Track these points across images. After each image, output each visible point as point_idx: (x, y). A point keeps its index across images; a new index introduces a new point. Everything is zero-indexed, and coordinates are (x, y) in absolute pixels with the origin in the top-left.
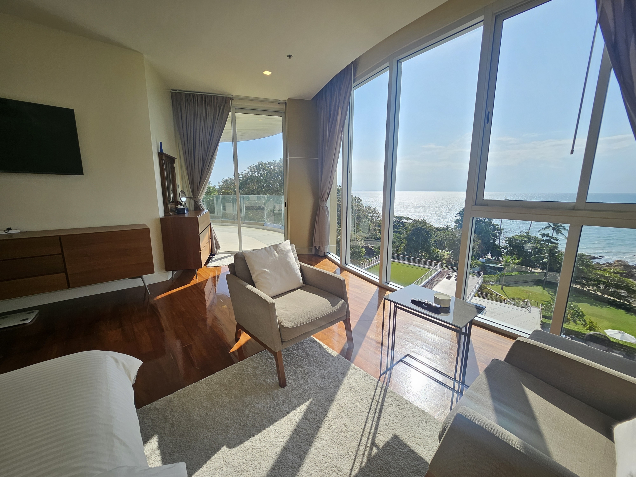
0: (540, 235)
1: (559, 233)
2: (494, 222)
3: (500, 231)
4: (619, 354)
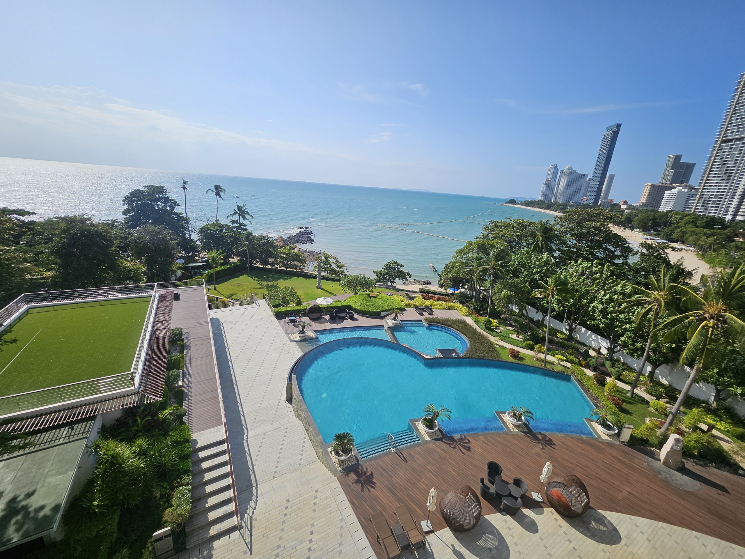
0: (230, 222)
1: (244, 218)
2: (177, 210)
3: (187, 220)
4: (326, 315)
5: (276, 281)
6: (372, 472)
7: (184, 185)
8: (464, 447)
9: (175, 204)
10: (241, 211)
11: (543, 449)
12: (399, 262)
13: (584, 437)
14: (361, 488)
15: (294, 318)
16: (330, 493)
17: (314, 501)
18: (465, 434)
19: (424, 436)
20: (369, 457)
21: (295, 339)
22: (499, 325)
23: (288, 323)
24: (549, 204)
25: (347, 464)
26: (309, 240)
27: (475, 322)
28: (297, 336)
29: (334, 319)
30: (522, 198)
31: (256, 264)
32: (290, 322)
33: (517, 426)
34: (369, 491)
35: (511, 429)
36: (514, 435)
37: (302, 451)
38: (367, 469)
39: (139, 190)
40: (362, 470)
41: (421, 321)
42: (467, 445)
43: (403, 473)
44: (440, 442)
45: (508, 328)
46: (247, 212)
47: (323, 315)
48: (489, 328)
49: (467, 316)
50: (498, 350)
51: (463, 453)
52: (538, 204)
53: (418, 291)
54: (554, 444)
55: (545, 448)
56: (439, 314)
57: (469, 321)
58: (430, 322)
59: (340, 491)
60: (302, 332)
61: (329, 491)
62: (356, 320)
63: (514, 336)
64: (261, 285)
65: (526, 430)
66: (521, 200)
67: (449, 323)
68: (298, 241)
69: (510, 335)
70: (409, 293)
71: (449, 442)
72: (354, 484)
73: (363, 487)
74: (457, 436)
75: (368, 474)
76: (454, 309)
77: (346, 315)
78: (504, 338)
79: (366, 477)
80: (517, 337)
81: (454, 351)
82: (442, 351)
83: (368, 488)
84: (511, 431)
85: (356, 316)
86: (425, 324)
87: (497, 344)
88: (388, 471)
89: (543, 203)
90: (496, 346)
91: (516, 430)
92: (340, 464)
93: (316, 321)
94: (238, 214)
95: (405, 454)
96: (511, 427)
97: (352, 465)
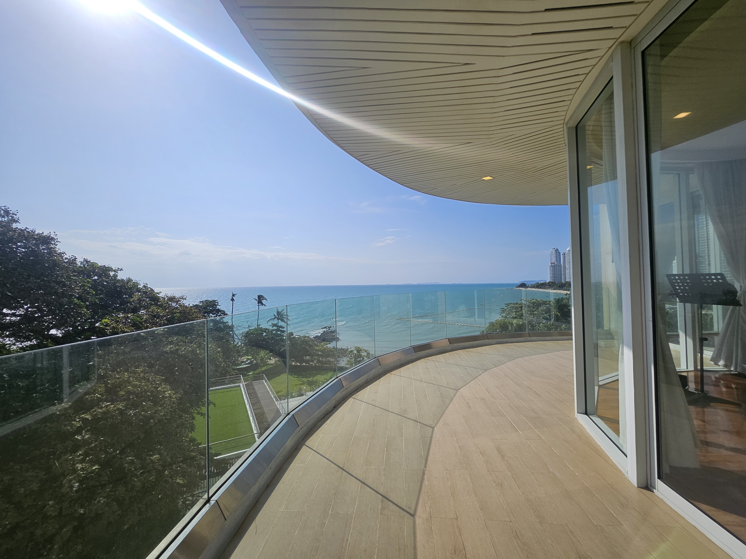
0: (270, 326)
1: (282, 321)
3: (232, 328)
7: (232, 298)
9: (224, 314)
10: (280, 315)
24: (560, 284)
26: (335, 339)
30: (532, 281)
46: (285, 315)
64: (302, 381)
68: (324, 340)
89: (554, 284)
94: (277, 318)
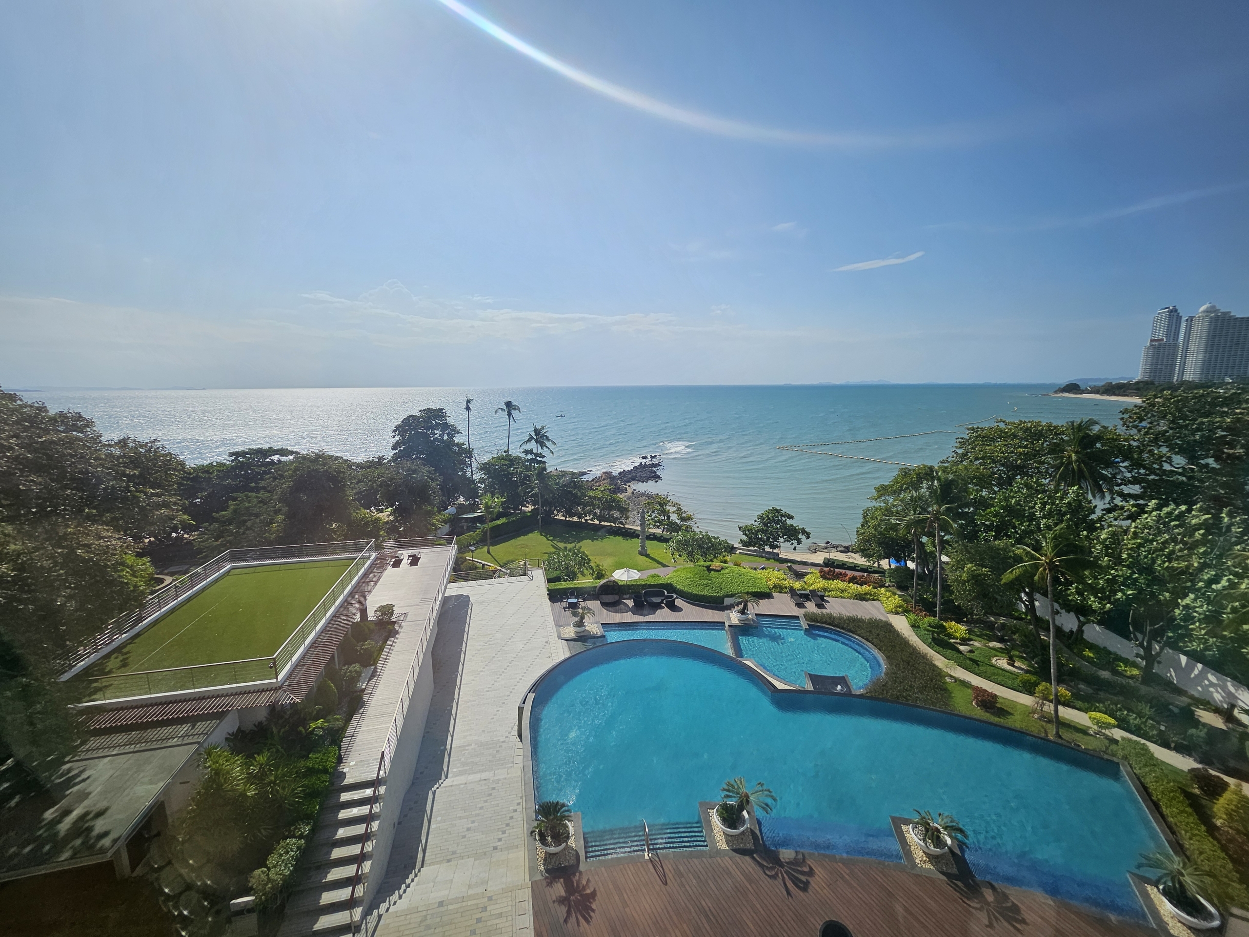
0: (523, 452)
1: (542, 445)
2: (457, 439)
3: (469, 453)
4: (629, 599)
5: (579, 542)
6: (595, 890)
7: (468, 406)
8: (796, 881)
9: (455, 431)
10: (540, 437)
11: (990, 926)
12: (784, 510)
13: (1113, 917)
14: (565, 915)
15: (575, 601)
16: (510, 908)
17: (479, 916)
18: (806, 851)
19: (717, 839)
20: (601, 858)
21: (567, 636)
22: (972, 637)
23: (564, 608)
25: (557, 863)
26: (653, 477)
27: (913, 626)
28: (570, 631)
29: (639, 608)
30: (1099, 380)
31: (556, 515)
32: (568, 608)
33: (933, 858)
34: (578, 925)
35: (918, 861)
36: (919, 877)
37: (508, 825)
38: (588, 881)
39: (412, 416)
40: (578, 882)
41: (797, 618)
42: (803, 878)
43: (649, 900)
44: (747, 858)
45: (992, 644)
46: (546, 436)
47: (625, 599)
48: (942, 641)
49: (897, 613)
50: (949, 688)
51: (788, 893)
52: (1138, 389)
53: (821, 562)
54: (1023, 921)
55: (995, 925)
56: (836, 607)
57: (901, 624)
58: (814, 621)
59: (527, 908)
60: (580, 624)
61: (510, 903)
62: (679, 610)
63: (1002, 663)
64: (555, 548)
65: (955, 871)
66: (1093, 384)
67: (851, 627)
68: (633, 479)
69: (994, 661)
70: (795, 567)
71: (765, 864)
72: (556, 904)
73: (569, 913)
74: (786, 854)
75: (588, 891)
76: (873, 600)
77: (663, 600)
78: (973, 664)
79: (581, 895)
80: (1008, 664)
81: (842, 680)
82: (814, 678)
83: (577, 918)
84: (914, 865)
85: (679, 602)
86: (804, 624)
87: (951, 676)
88: (623, 892)
90: (948, 679)
91: (928, 866)
92: (545, 860)
93: (610, 609)
94: (535, 440)
95: (668, 867)
96: (919, 856)
97: (565, 866)
